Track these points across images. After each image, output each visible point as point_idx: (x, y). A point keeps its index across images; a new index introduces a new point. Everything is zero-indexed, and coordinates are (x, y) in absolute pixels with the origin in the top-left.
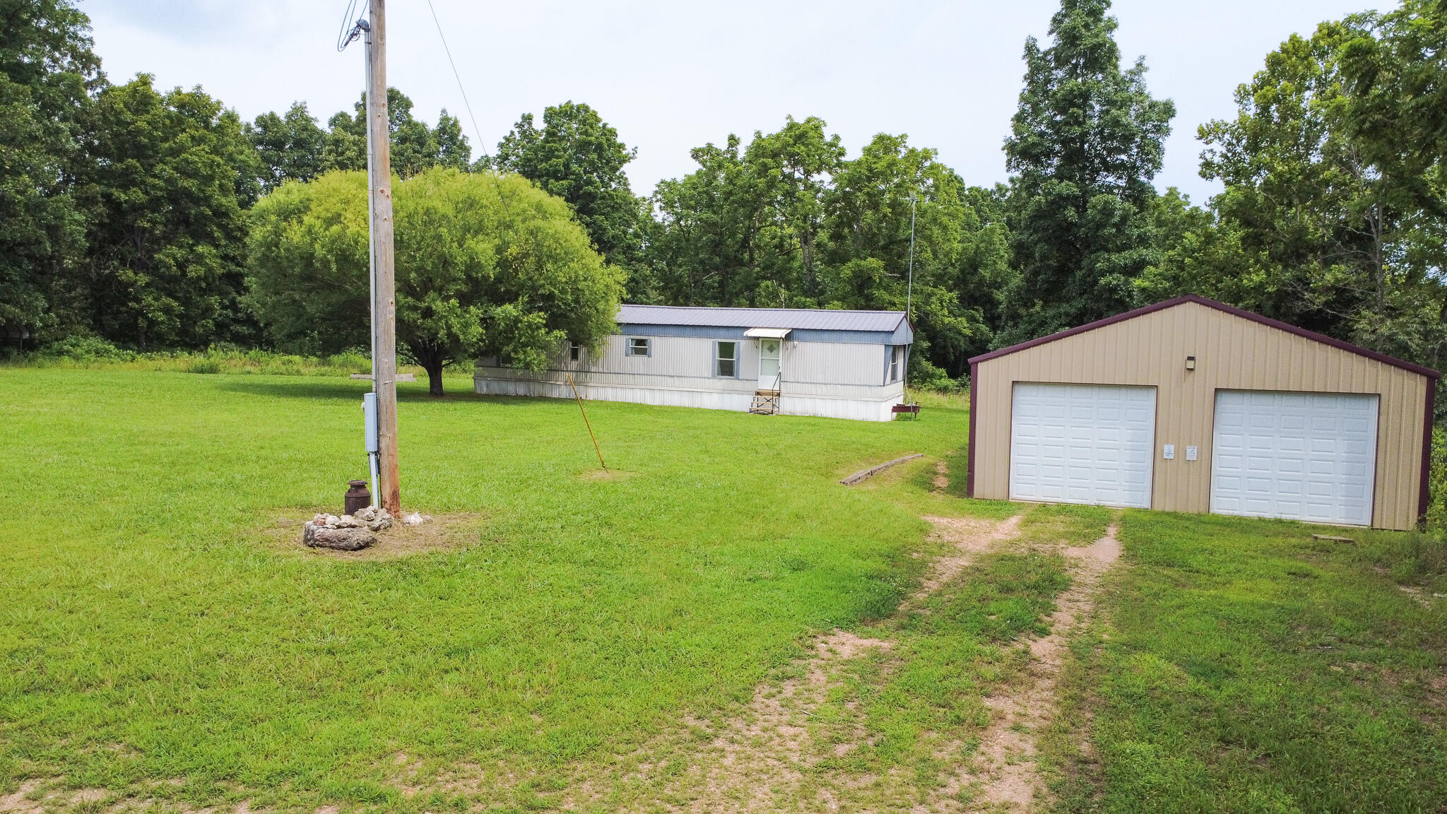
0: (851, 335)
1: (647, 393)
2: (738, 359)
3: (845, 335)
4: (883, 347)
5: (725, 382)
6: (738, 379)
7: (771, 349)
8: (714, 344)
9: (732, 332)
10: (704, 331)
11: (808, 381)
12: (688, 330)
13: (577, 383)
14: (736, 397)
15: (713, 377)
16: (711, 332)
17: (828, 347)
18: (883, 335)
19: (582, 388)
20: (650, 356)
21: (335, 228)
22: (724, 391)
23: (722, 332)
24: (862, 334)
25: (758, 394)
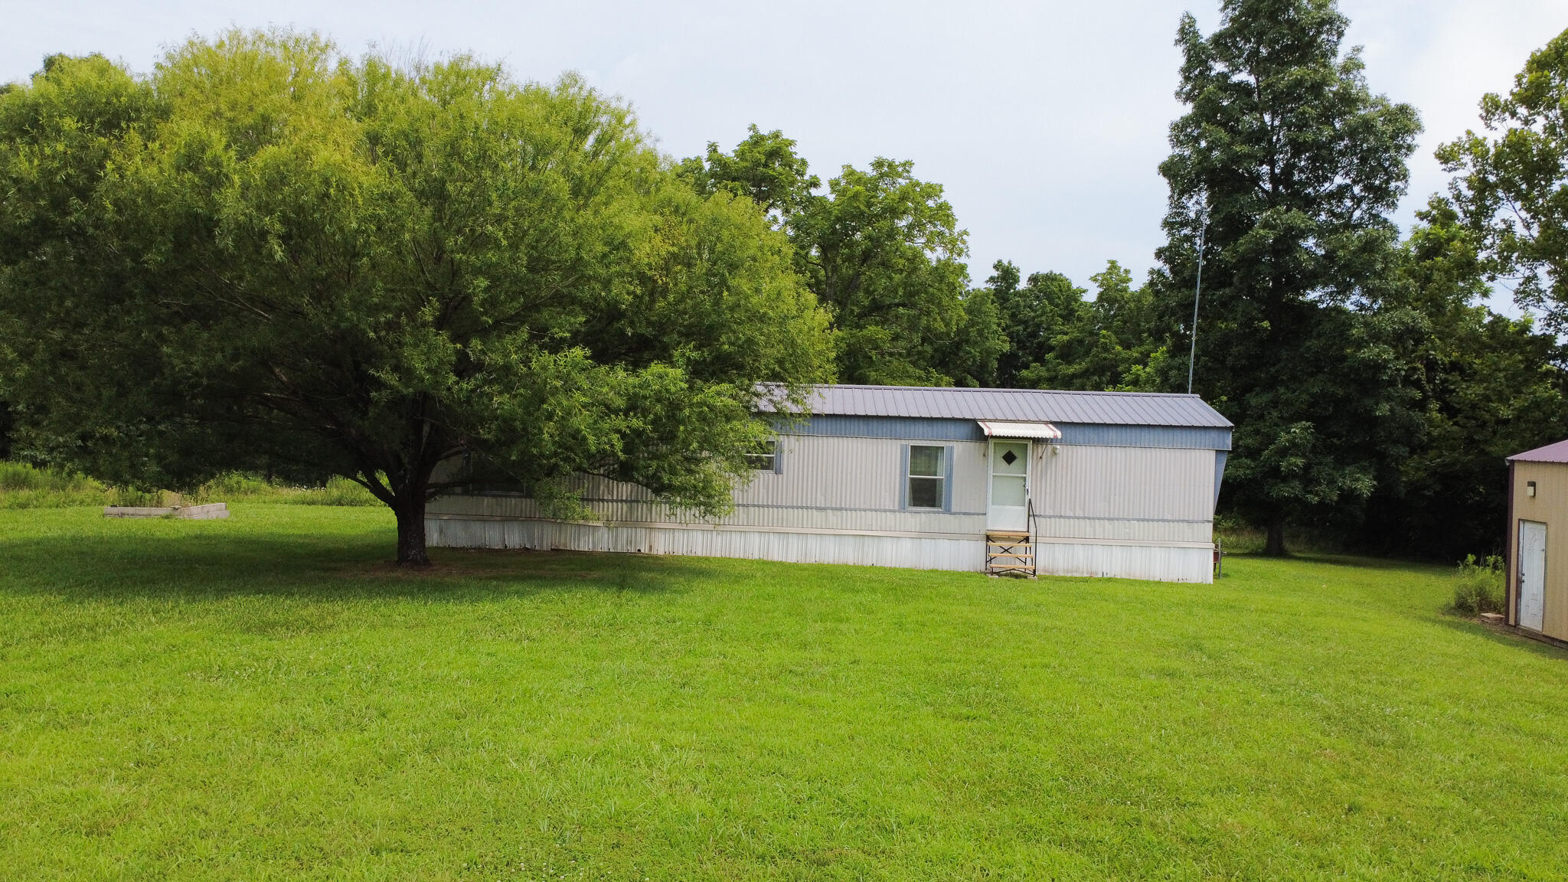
0: (1160, 433)
1: (774, 540)
2: (950, 477)
3: (1145, 433)
4: (1213, 454)
5: (923, 518)
6: (948, 511)
7: (1009, 458)
8: (903, 448)
9: (939, 428)
10: (887, 426)
11: (1079, 513)
12: (855, 425)
13: (625, 523)
14: (944, 545)
15: (902, 509)
16: (899, 427)
17: (1118, 454)
18: (1214, 434)
19: (641, 533)
20: (778, 472)
21: (268, 153)
22: (922, 535)
23: (919, 428)
24: (1178, 433)
25: (988, 538)
